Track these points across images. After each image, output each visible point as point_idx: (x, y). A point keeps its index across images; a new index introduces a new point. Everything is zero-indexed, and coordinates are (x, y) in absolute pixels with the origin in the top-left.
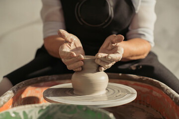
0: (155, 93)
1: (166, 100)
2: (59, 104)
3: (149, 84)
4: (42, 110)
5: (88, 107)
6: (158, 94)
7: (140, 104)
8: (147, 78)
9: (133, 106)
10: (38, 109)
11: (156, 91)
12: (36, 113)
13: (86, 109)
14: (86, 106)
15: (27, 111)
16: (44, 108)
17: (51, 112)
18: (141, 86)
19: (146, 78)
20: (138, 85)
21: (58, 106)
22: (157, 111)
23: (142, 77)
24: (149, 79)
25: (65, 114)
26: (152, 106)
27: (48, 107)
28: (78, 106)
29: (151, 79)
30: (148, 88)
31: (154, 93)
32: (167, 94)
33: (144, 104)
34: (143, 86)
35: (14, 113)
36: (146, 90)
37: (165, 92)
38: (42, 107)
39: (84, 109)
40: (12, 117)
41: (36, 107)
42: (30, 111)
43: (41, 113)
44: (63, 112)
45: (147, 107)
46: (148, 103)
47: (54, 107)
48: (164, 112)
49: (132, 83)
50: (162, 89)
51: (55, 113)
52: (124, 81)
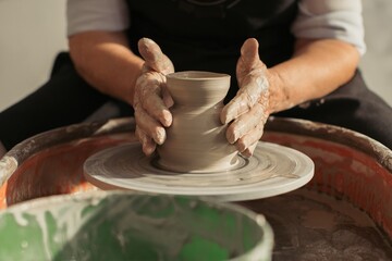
0: (358, 166)
1: (385, 183)
2: (130, 193)
3: (343, 143)
4: (91, 207)
5: (203, 199)
6: (364, 169)
7: (320, 192)
8: (339, 128)
9: (303, 198)
10: (81, 207)
11: (359, 161)
12: (74, 216)
13: (197, 206)
14: (196, 198)
15: (55, 212)
16: (95, 203)
17: (113, 212)
18: (324, 148)
19: (335, 128)
20: (316, 146)
21: (129, 197)
22: (362, 210)
23: (325, 126)
24: (344, 130)
25: (145, 218)
26: (348, 198)
27: (104, 201)
28: (178, 199)
29: (349, 131)
30: (342, 152)
31: (356, 165)
32: (387, 168)
33: (328, 194)
34: (330, 149)
35: (26, 216)
36: (334, 157)
37: (383, 164)
38: (89, 200)
39: (193, 204)
40: (19, 226)
41: (75, 201)
42: (63, 212)
43: (89, 216)
44: (140, 213)
45: (338, 199)
46: (340, 190)
47: (118, 199)
48: (379, 213)
49: (302, 139)
50: (377, 156)
51: (120, 216)
52: (279, 135)
